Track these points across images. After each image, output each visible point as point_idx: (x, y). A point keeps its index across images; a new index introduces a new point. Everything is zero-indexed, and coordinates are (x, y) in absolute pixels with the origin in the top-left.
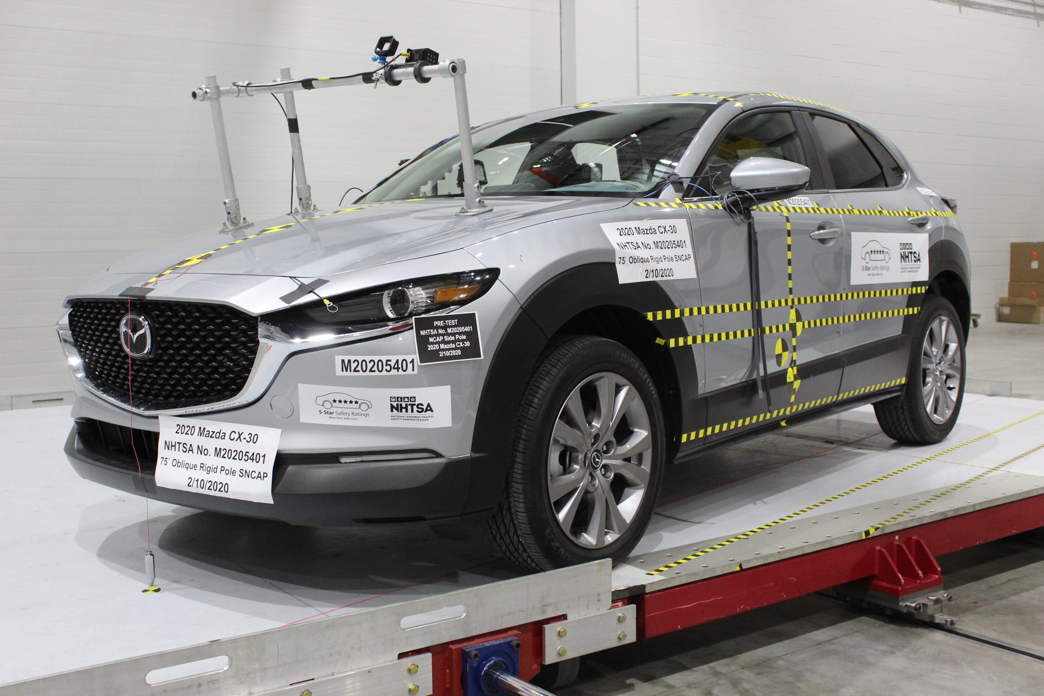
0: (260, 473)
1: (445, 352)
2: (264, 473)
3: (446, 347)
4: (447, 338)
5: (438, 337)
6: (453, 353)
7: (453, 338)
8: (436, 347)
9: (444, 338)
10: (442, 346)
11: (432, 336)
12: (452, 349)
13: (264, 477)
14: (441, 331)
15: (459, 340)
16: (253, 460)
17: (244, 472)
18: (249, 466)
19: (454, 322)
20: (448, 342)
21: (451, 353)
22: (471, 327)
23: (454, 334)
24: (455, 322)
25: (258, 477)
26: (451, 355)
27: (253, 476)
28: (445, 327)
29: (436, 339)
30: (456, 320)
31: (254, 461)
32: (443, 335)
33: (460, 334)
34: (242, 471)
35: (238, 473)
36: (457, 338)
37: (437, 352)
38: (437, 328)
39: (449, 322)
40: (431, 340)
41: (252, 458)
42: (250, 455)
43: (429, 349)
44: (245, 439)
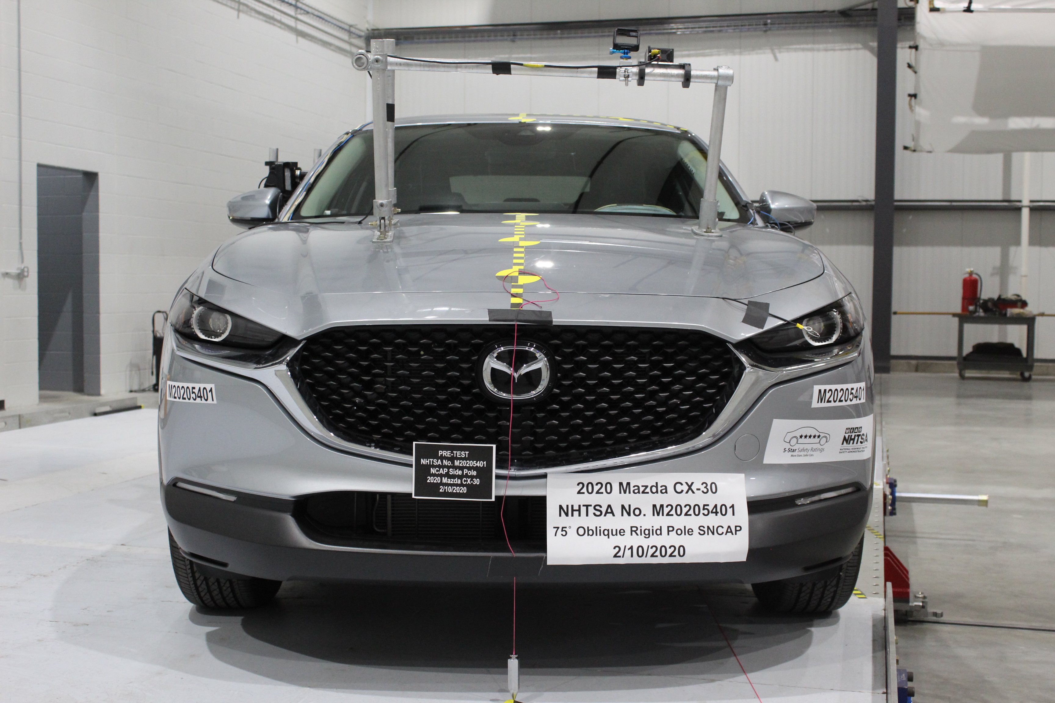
0: (729, 527)
1: (446, 487)
2: (736, 527)
3: (449, 481)
4: (452, 472)
5: (441, 469)
6: (457, 490)
7: (460, 473)
8: (438, 480)
9: (449, 471)
10: (445, 480)
11: (434, 467)
12: (457, 485)
13: (736, 531)
14: (446, 463)
15: (467, 476)
16: (716, 513)
17: (706, 529)
18: (712, 521)
19: (463, 454)
20: (454, 477)
21: (454, 489)
22: (485, 463)
23: (461, 468)
24: (465, 454)
25: (727, 532)
26: (454, 491)
27: (720, 531)
28: (452, 459)
29: (439, 471)
30: (467, 452)
31: (719, 514)
32: (448, 467)
33: (469, 468)
34: (702, 528)
35: (696, 531)
36: (465, 472)
37: (437, 485)
38: (442, 458)
39: (458, 453)
40: (433, 471)
41: (714, 511)
42: (710, 508)
43: (428, 481)
44: (698, 489)
